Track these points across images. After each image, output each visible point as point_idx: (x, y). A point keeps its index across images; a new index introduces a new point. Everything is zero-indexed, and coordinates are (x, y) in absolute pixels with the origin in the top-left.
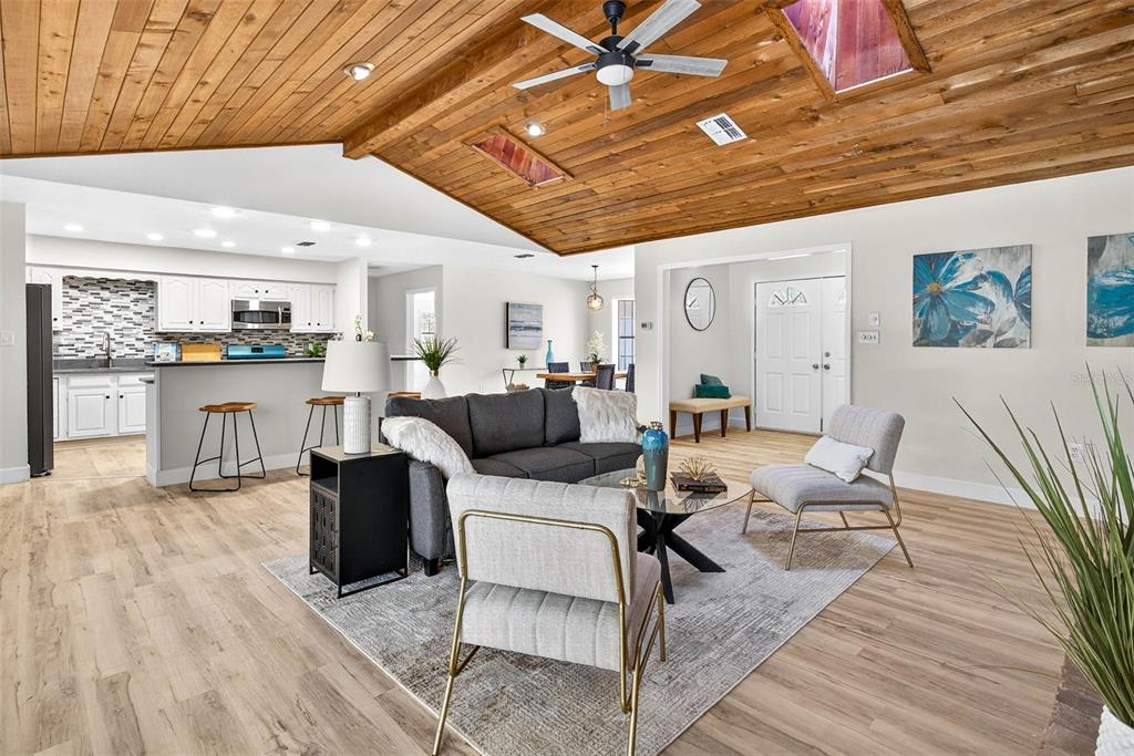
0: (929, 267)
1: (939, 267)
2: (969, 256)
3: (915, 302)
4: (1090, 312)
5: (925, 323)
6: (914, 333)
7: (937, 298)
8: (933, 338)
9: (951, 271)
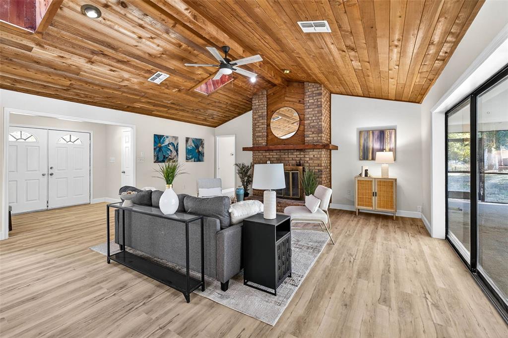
0: (158, 138)
1: (161, 139)
2: (167, 137)
3: (155, 149)
4: (186, 154)
5: (158, 155)
6: (154, 159)
7: (160, 148)
8: (159, 160)
9: (164, 141)
